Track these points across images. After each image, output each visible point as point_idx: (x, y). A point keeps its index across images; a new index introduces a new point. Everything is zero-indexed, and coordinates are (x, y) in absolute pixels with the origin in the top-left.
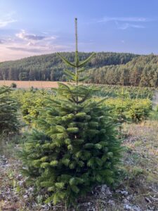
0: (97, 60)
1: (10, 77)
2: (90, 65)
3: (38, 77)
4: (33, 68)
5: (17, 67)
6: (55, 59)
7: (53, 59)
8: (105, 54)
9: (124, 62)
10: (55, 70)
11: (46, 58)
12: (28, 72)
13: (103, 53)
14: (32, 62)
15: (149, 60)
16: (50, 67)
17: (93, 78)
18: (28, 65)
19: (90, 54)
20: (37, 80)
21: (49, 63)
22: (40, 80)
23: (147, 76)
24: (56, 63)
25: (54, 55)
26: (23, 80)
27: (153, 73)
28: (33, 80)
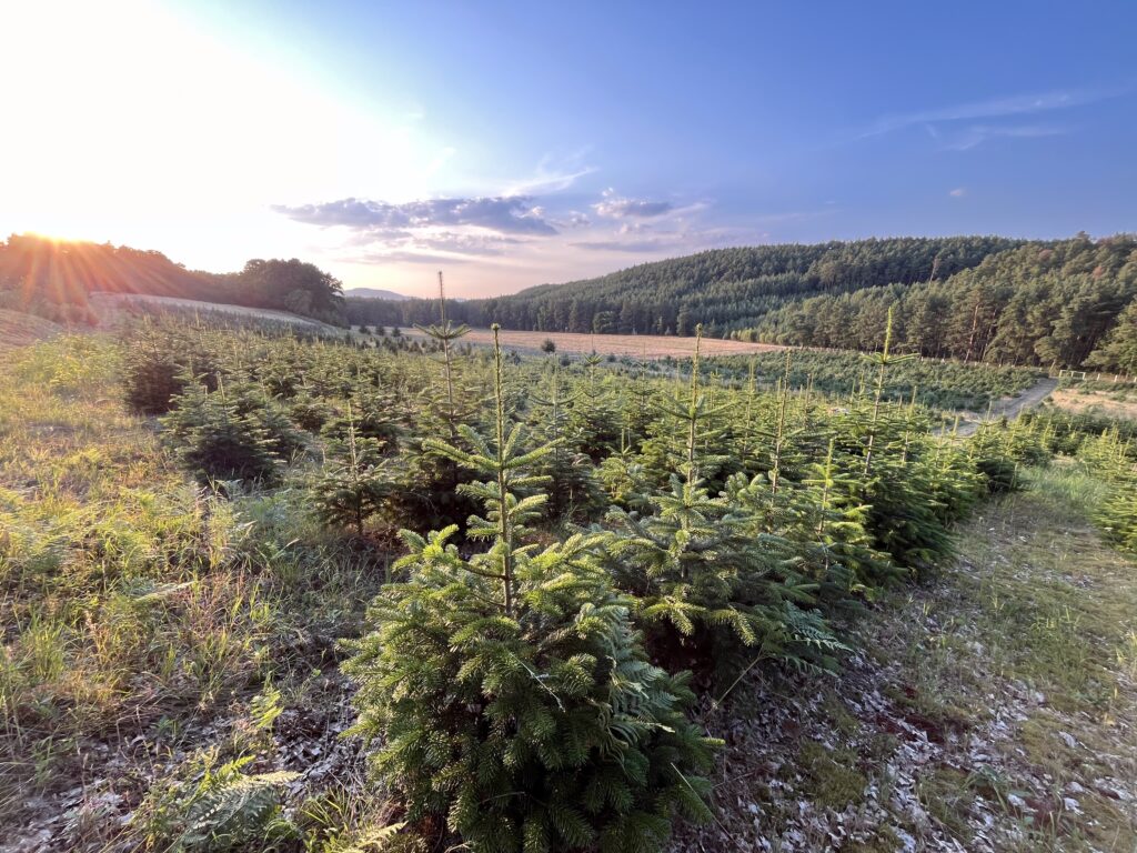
0: (843, 268)
1: (572, 323)
2: (815, 287)
3: (643, 323)
4: (633, 298)
5: (593, 296)
6: (702, 270)
7: (696, 271)
8: (877, 246)
9: (945, 273)
10: (695, 304)
11: (674, 269)
12: (619, 309)
13: (872, 244)
14: (632, 282)
15: (1058, 264)
16: (680, 294)
17: (809, 330)
18: (623, 290)
19: (821, 249)
20: (641, 331)
21: (681, 283)
22: (649, 333)
23: (1023, 322)
24: (701, 282)
25: (702, 259)
26: (603, 332)
27: (1053, 313)
28: (628, 332)
